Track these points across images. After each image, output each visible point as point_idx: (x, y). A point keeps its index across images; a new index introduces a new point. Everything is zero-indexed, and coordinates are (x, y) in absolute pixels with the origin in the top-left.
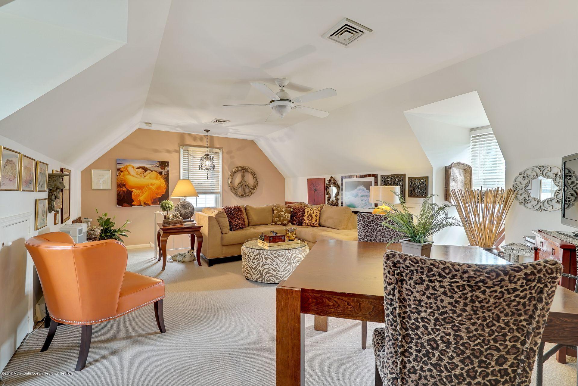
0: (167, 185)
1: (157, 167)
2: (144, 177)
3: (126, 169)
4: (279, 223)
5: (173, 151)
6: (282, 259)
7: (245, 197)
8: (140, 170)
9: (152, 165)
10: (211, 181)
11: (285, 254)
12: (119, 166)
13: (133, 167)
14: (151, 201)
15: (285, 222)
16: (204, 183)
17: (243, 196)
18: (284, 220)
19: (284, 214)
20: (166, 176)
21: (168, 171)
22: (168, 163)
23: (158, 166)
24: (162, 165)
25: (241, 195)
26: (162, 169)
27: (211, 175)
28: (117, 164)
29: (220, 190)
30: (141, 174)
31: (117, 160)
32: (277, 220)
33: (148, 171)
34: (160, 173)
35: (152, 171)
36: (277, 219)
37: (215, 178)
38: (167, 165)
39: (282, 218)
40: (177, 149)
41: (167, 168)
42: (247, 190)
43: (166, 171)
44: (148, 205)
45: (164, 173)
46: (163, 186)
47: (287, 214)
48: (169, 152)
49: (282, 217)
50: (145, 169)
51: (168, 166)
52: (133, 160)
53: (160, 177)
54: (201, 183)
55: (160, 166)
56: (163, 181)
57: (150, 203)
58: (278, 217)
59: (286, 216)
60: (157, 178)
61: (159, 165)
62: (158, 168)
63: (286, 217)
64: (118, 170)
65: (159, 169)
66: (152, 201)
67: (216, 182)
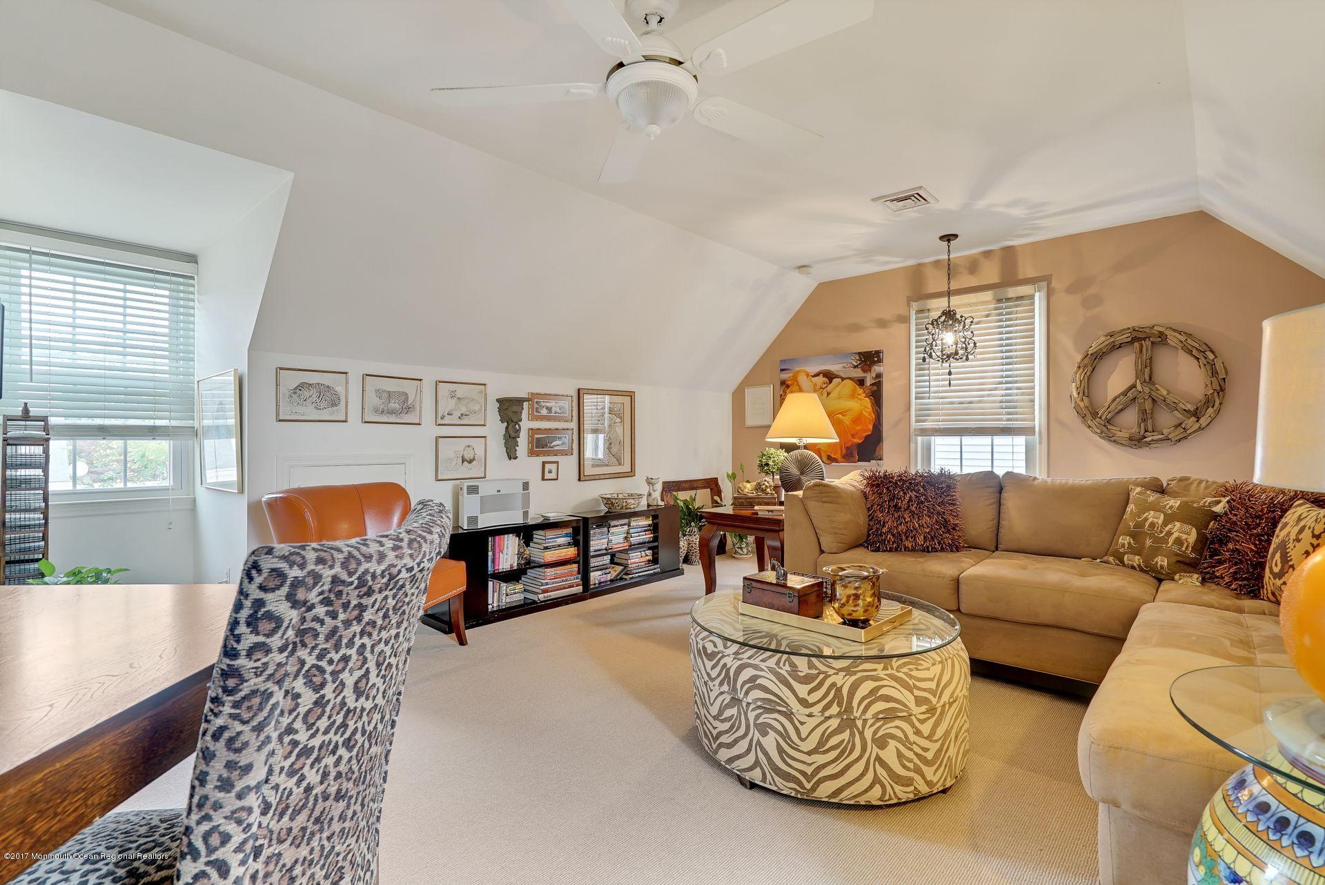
0: (877, 411)
1: (855, 367)
2: (828, 394)
3: (795, 378)
4: (1137, 560)
5: (895, 321)
6: (809, 693)
7: (1149, 444)
8: (821, 379)
9: (844, 365)
10: (1004, 392)
11: (822, 676)
12: (785, 376)
13: (808, 375)
14: (841, 452)
15: (1162, 561)
16: (979, 402)
17: (1139, 440)
18: (1155, 551)
19: (1165, 524)
20: (875, 388)
21: (879, 376)
22: (878, 353)
23: (856, 364)
24: (865, 361)
25: (1131, 439)
26: (864, 371)
27: (1004, 374)
28: (782, 370)
29: (1039, 420)
30: (821, 388)
31: (783, 361)
32: (1123, 545)
33: (836, 381)
34: (861, 382)
35: (843, 379)
36: (1125, 540)
37: (1016, 382)
38: (876, 359)
39: (1148, 542)
40: (902, 311)
41: (877, 369)
42: (1166, 420)
43: (874, 376)
44: (835, 460)
45: (869, 382)
46: (866, 414)
47: (1178, 524)
48: (882, 324)
49: (1152, 536)
50: (830, 376)
51: (880, 361)
52: (806, 359)
53: (860, 391)
54: (970, 403)
55: (859, 365)
56: (867, 402)
57: (838, 456)
58: (1134, 535)
59: (1169, 534)
60: (853, 396)
61: (859, 362)
62: (856, 369)
63: (1171, 540)
64: (783, 383)
65: (858, 373)
66: (844, 452)
67: (1023, 394)
